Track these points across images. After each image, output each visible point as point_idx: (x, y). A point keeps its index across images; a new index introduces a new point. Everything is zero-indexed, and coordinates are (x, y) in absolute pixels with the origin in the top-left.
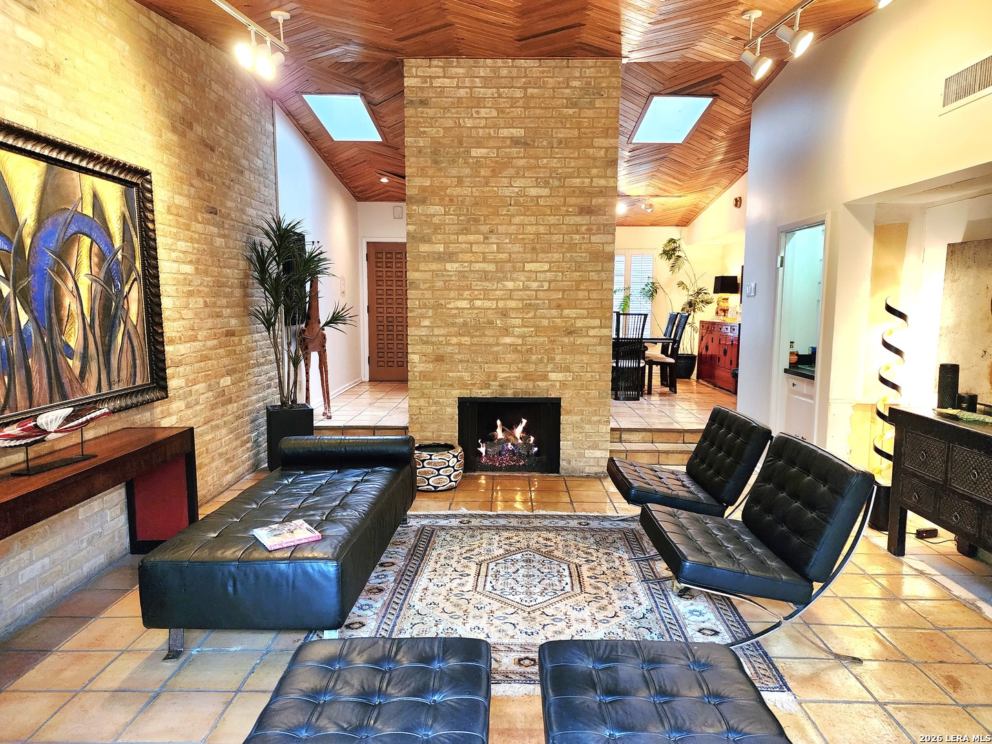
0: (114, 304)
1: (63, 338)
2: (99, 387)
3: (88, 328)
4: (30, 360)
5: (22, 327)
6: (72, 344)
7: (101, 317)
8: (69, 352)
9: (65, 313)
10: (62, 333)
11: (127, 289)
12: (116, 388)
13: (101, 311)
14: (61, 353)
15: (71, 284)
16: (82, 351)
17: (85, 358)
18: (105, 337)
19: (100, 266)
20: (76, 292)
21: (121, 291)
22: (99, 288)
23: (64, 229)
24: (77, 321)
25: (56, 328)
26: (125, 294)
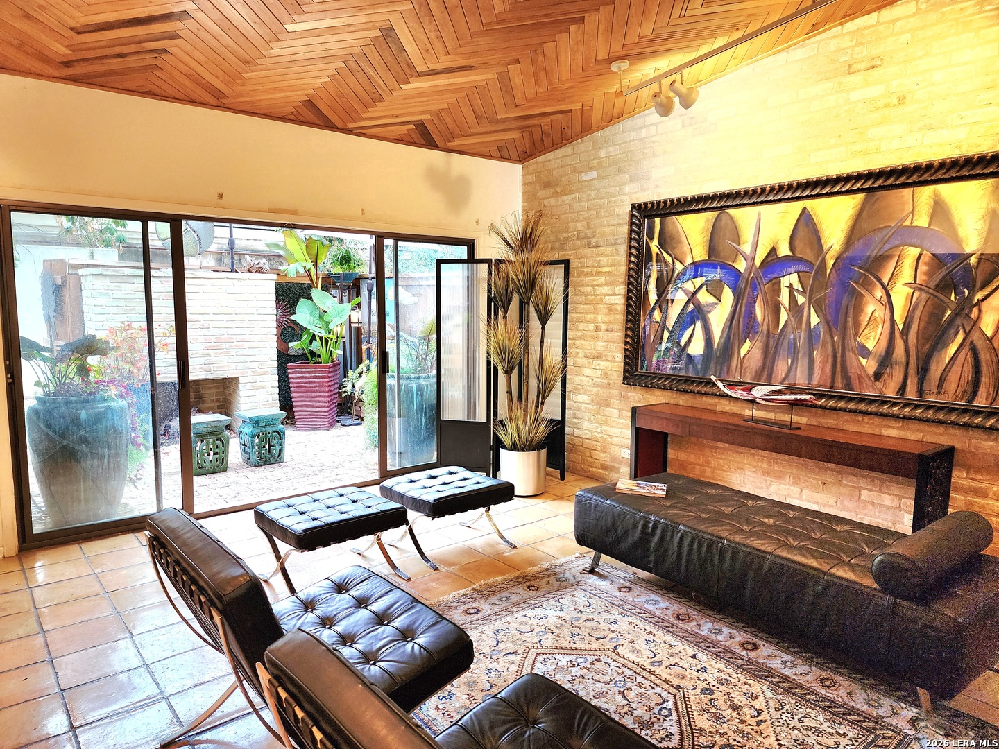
0: (949, 312)
1: (858, 339)
2: (902, 389)
3: (897, 334)
4: (815, 353)
5: (812, 327)
6: (870, 345)
7: (922, 324)
8: (864, 352)
9: (864, 319)
10: (857, 334)
11: (979, 295)
12: (932, 398)
13: (925, 318)
14: (853, 352)
15: (879, 293)
16: (883, 354)
17: (886, 361)
18: (924, 345)
19: (929, 274)
20: (886, 301)
21: (970, 298)
22: (924, 296)
23: (880, 245)
24: (880, 327)
25: (850, 331)
26: (976, 301)
